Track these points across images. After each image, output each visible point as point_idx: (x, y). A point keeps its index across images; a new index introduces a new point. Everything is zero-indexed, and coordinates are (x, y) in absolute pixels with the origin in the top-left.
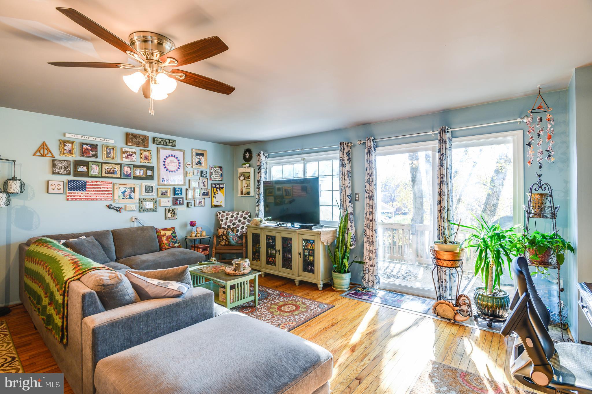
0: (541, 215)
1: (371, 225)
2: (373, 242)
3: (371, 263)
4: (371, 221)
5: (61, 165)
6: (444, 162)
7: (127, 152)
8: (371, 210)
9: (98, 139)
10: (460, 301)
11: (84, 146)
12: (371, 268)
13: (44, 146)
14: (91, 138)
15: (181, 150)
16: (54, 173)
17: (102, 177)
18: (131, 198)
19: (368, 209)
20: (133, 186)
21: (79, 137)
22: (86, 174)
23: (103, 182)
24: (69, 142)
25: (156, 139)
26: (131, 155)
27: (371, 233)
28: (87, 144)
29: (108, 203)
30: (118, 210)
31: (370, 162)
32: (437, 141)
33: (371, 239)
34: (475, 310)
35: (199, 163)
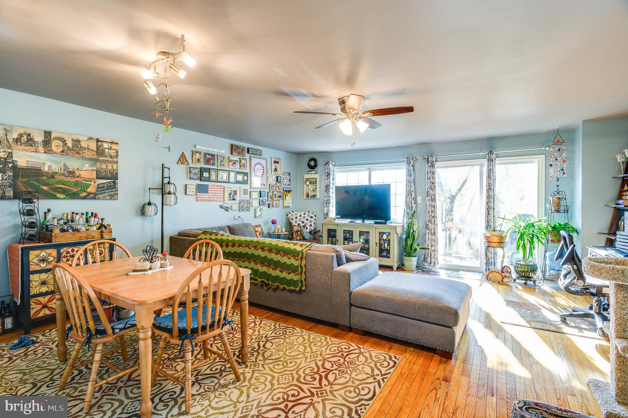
0: (558, 211)
1: (433, 221)
2: (434, 233)
3: (433, 249)
4: (433, 217)
5: (194, 171)
6: (491, 175)
7: (233, 160)
8: (433, 209)
9: (215, 150)
10: (504, 270)
11: (208, 156)
12: (433, 253)
13: (183, 155)
14: (211, 149)
15: (264, 159)
16: (190, 178)
17: (218, 182)
18: (234, 199)
19: (430, 209)
20: (235, 190)
21: (204, 148)
22: (208, 179)
23: (218, 186)
24: (198, 152)
25: (250, 149)
26: (235, 163)
27: (433, 226)
28: (209, 154)
29: (221, 203)
30: (227, 209)
31: (433, 173)
32: (486, 160)
33: (433, 231)
34: (514, 275)
35: (276, 170)
